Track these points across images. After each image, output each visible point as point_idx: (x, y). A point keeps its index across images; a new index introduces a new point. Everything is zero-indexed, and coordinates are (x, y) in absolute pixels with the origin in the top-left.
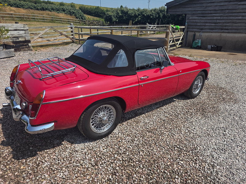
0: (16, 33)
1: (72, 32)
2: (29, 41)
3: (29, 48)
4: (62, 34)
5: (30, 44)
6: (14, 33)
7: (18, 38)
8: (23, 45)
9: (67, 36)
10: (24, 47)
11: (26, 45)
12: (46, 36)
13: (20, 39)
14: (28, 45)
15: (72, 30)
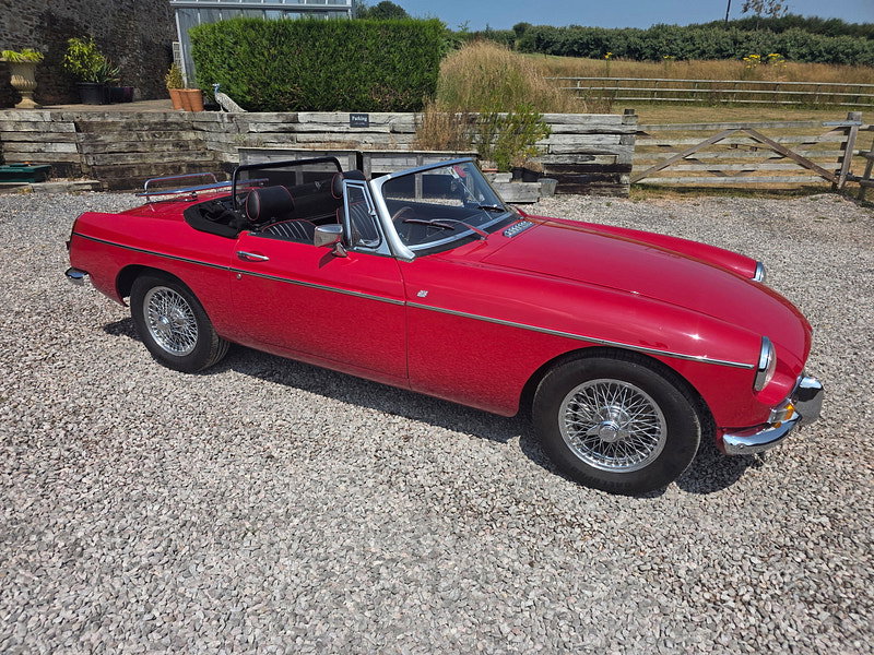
0: (589, 142)
1: (844, 146)
2: (626, 169)
3: (615, 189)
4: (782, 153)
5: (624, 178)
6: (585, 142)
7: (591, 154)
8: (603, 178)
9: (806, 164)
10: (604, 183)
11: (610, 180)
12: (712, 156)
13: (598, 160)
14: (618, 180)
15: (845, 139)
